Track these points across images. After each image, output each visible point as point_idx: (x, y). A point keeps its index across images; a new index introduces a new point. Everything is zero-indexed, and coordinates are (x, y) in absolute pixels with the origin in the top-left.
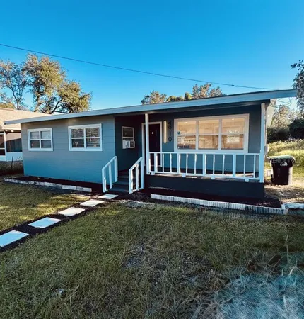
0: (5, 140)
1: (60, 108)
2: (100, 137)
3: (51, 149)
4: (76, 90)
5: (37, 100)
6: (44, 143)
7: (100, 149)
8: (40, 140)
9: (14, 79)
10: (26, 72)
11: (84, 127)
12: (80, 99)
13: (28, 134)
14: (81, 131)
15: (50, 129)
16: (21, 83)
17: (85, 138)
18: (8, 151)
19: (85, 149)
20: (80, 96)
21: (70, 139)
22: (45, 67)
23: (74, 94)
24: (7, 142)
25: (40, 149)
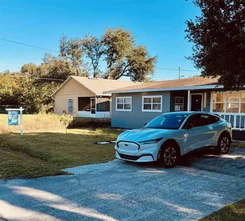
0: (96, 103)
1: (128, 72)
2: (161, 103)
3: (131, 110)
4: (143, 55)
5: (110, 66)
6: (126, 106)
7: (161, 111)
8: (124, 104)
9: (94, 49)
10: (104, 43)
11: (152, 97)
12: (146, 62)
13: (117, 100)
14: (150, 99)
15: (131, 97)
16: (98, 52)
17: (152, 104)
18: (97, 111)
19: (152, 111)
20: (146, 60)
21: (143, 103)
22: (119, 37)
23: (141, 59)
24: (97, 104)
25: (124, 110)
